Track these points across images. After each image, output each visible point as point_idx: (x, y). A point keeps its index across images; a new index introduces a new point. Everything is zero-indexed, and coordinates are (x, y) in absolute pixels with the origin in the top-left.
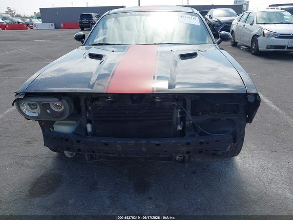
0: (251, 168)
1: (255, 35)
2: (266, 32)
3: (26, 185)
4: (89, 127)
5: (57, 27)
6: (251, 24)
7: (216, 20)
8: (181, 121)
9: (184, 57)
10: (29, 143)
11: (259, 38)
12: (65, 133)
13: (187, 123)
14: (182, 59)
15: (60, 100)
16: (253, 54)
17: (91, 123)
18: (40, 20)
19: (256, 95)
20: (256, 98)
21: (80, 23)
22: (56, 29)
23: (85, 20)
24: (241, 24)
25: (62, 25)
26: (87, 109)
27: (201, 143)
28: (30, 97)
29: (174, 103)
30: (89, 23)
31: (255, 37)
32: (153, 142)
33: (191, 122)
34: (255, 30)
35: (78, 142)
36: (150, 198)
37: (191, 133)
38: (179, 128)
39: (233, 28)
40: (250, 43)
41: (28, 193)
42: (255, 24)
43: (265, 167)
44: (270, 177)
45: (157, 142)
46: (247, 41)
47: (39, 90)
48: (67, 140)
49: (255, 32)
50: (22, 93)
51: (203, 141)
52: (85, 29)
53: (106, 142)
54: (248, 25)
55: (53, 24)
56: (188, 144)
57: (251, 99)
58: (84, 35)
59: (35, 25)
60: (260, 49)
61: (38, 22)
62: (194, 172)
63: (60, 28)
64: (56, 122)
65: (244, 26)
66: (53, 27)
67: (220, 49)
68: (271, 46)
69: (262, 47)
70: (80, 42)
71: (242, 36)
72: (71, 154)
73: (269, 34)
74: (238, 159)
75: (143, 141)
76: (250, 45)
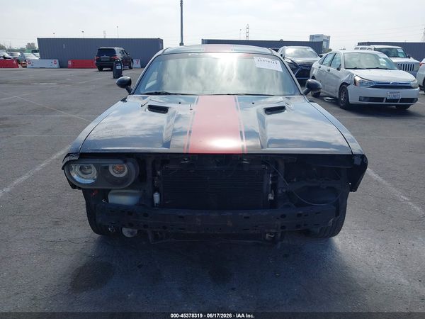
0: (355, 251)
1: (344, 83)
2: (358, 79)
3: (65, 276)
4: (157, 197)
5: (61, 66)
6: (338, 69)
7: (290, 61)
8: (272, 189)
9: (270, 111)
10: (56, 223)
11: (349, 88)
12: (125, 206)
13: (280, 192)
14: (268, 114)
15: (125, 162)
16: (342, 108)
17: (159, 192)
18: (38, 54)
19: (363, 157)
20: (363, 160)
21: (97, 60)
22: (61, 67)
23: (105, 56)
24: (325, 68)
25: (70, 63)
26: (154, 174)
27: (299, 215)
28: (85, 158)
29: (263, 166)
30: (111, 60)
31: (344, 86)
32: (240, 214)
33: (284, 191)
34: (343, 76)
35: (146, 215)
36: (233, 289)
37: (286, 204)
38: (271, 197)
39: (314, 72)
40: (338, 93)
41: (70, 287)
42: (343, 69)
43: (372, 249)
44: (379, 260)
45: (245, 214)
46: (334, 90)
47: (98, 150)
48: (130, 213)
49: (344, 79)
50: (75, 154)
51: (301, 212)
52: (104, 69)
53: (182, 214)
54: (333, 70)
55: (57, 61)
56: (283, 216)
57: (358, 162)
58: (130, 80)
59: (29, 61)
60: (351, 101)
61: (34, 57)
62: (286, 256)
63: (67, 67)
64: (112, 191)
65: (329, 71)
66: (57, 66)
67: (311, 101)
68: (366, 98)
69: (353, 99)
70: (125, 89)
71: (327, 84)
72: (132, 233)
73: (361, 83)
74: (337, 240)
75: (229, 213)
76: (338, 97)
